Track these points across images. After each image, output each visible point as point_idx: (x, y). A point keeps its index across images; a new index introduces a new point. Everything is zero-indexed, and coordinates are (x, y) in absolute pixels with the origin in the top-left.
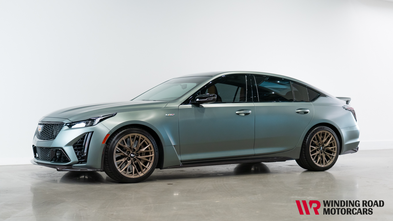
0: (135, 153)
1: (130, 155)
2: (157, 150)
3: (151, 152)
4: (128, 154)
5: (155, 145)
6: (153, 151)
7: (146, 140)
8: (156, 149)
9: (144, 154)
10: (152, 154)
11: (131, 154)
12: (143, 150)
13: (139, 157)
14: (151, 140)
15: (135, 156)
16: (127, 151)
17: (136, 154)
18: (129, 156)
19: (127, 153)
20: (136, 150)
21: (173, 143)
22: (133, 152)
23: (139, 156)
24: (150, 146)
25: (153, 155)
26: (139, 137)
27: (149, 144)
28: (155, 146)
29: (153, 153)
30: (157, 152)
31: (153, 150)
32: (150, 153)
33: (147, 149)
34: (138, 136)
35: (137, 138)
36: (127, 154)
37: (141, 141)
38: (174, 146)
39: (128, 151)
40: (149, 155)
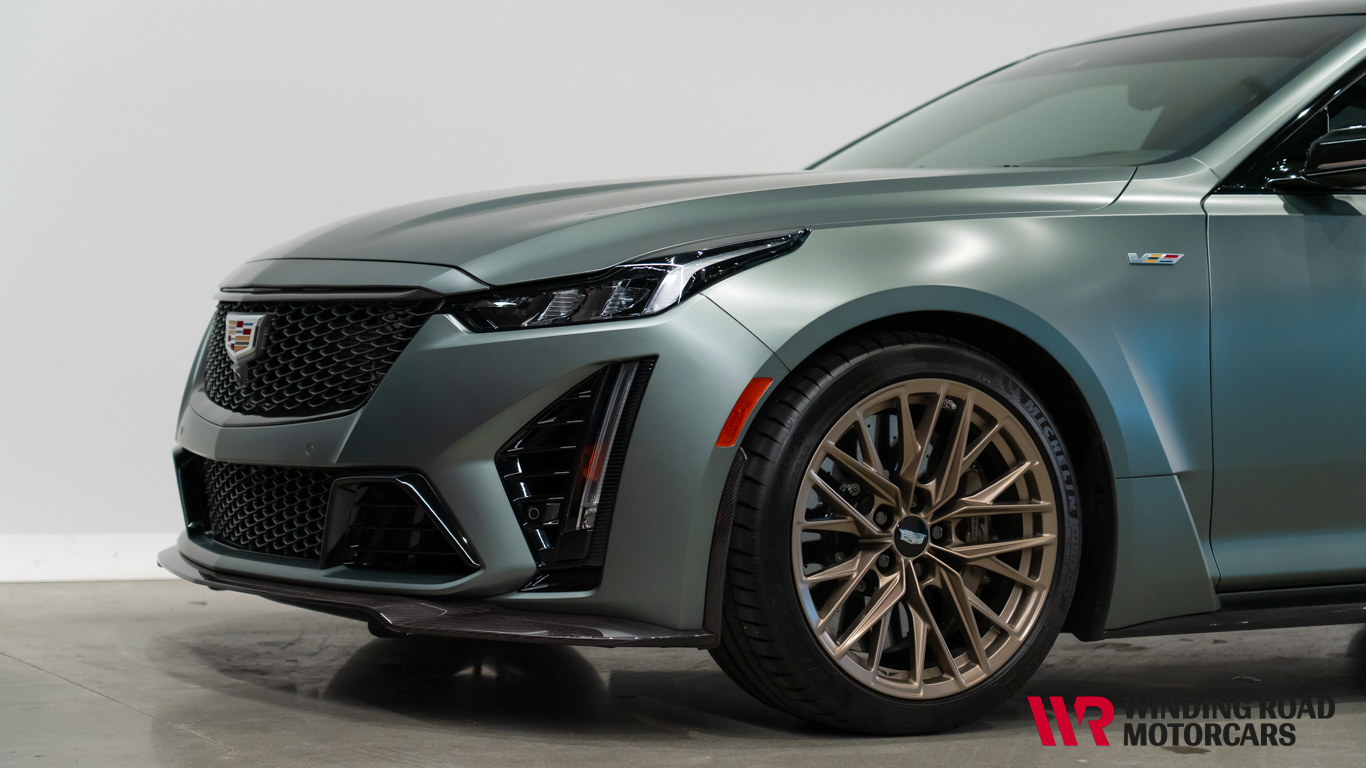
0: (928, 523)
2: (1071, 503)
3: (1037, 519)
4: (885, 527)
5: (1064, 468)
6: (1046, 509)
7: (1003, 433)
8: (1069, 493)
9: (985, 528)
10: (1038, 530)
11: (906, 524)
12: (987, 498)
13: (956, 550)
14: (1038, 429)
15: (925, 541)
16: (879, 501)
17: (933, 528)
18: (891, 541)
19: (876, 519)
20: (937, 501)
22: (917, 511)
23: (954, 539)
24: (1028, 476)
25: (1048, 536)
26: (960, 403)
27: (1020, 459)
28: (1066, 473)
29: (1050, 521)
30: (1073, 514)
31: (1046, 502)
32: (1028, 528)
33: (1010, 495)
34: (956, 400)
35: (944, 412)
36: (876, 530)
37: (975, 434)
38: (1178, 474)
39: (882, 508)
40: (1019, 535)
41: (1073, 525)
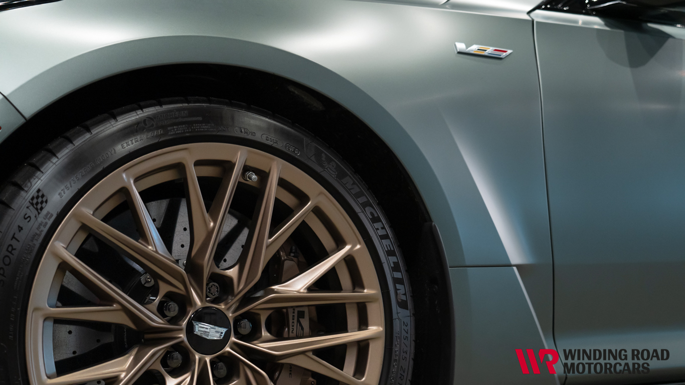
0: (230, 315)
1: (190, 329)
2: (403, 291)
3: (362, 310)
4: (175, 320)
5: (390, 253)
6: (371, 299)
7: (317, 211)
8: (396, 281)
9: (305, 323)
10: (363, 324)
11: (201, 316)
12: (299, 284)
13: (265, 345)
14: (357, 209)
15: (227, 336)
16: (164, 289)
17: (237, 320)
18: (183, 336)
19: (161, 310)
20: (240, 288)
21: (515, 254)
22: (216, 301)
23: (265, 334)
24: (349, 260)
25: (375, 329)
26: (264, 176)
27: (340, 243)
28: (393, 259)
29: (376, 311)
30: (403, 305)
31: (371, 290)
32: (352, 318)
33: (327, 282)
34: (257, 171)
36: (157, 321)
37: (282, 213)
38: (518, 266)
39: (170, 296)
40: (344, 329)
41: (404, 317)
